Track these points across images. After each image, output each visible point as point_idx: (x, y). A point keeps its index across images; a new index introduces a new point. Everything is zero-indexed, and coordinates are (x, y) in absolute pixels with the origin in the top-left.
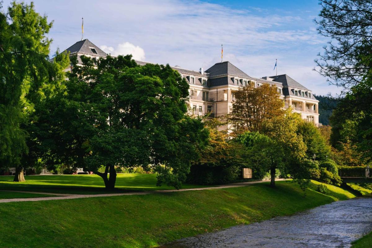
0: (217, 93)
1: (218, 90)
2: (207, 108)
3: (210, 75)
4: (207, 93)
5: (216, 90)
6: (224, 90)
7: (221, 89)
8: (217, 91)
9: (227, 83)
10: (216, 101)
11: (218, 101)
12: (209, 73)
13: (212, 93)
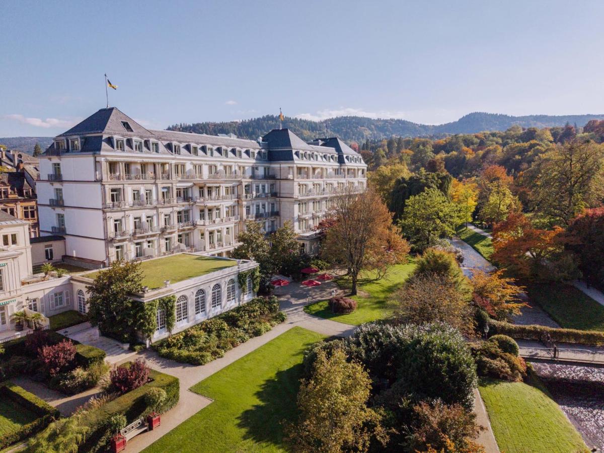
0: (280, 169)
1: (282, 166)
2: (269, 187)
3: (269, 145)
4: (269, 168)
5: (278, 166)
6: (289, 167)
7: (285, 165)
8: (280, 167)
9: (292, 159)
10: (279, 178)
11: (282, 178)
12: (267, 143)
13: (273, 169)
